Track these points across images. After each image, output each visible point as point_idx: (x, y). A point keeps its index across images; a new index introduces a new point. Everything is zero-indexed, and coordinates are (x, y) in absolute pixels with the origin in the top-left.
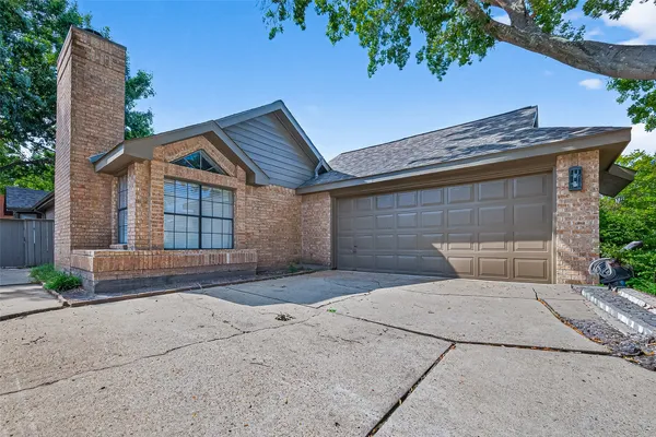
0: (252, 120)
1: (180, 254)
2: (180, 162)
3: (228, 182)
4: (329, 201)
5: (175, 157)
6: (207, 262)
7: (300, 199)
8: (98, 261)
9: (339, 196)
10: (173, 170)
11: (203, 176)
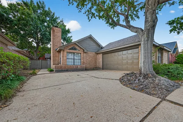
0: (85, 39)
1: (69, 66)
2: (70, 49)
3: (79, 52)
4: (102, 55)
5: (69, 48)
6: (74, 67)
7: (96, 55)
8: (55, 67)
9: (104, 53)
10: (68, 51)
11: (74, 51)
